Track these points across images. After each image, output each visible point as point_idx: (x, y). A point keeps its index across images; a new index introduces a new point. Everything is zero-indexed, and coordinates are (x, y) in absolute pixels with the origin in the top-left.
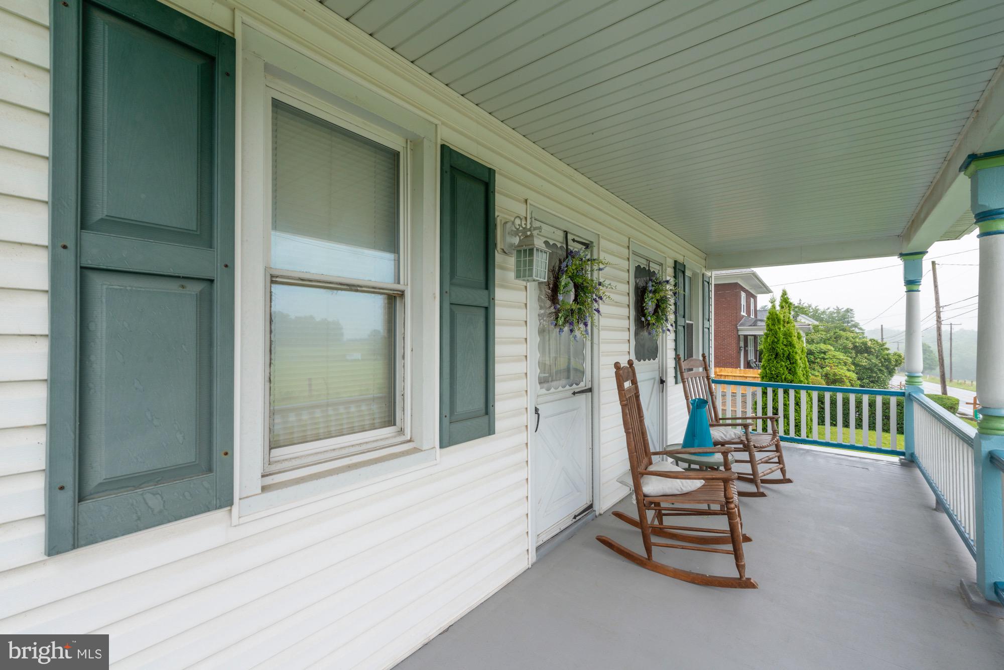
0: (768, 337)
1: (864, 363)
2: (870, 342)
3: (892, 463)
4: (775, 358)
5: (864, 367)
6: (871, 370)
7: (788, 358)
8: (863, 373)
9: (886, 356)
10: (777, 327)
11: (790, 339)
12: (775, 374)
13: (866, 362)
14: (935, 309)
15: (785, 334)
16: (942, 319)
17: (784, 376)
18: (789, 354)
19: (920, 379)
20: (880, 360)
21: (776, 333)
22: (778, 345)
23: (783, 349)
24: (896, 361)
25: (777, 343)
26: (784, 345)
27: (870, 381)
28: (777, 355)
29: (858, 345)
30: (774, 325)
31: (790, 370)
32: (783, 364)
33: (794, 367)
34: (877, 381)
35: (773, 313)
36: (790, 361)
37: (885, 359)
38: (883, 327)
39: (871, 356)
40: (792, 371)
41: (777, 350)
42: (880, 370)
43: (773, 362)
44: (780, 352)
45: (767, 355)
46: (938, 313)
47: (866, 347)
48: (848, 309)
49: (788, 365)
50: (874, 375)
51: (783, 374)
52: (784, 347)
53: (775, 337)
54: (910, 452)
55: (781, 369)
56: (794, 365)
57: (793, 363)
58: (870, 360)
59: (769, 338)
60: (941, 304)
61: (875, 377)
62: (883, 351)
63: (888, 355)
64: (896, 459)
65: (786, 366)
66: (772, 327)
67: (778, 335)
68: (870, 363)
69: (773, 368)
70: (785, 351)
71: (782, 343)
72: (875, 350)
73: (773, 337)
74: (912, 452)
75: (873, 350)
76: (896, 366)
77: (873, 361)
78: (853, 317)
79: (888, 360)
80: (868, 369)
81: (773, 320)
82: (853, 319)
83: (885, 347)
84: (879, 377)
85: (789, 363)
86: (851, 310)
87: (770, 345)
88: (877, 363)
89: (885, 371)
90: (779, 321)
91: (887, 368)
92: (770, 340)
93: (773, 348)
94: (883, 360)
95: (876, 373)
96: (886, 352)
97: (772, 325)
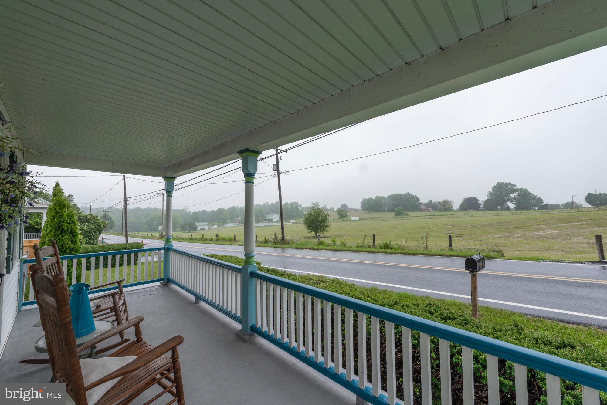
0: (54, 218)
1: (85, 228)
2: (89, 216)
3: (158, 286)
4: (61, 233)
5: (86, 231)
6: (89, 232)
7: (71, 232)
8: (85, 234)
9: (98, 224)
10: (63, 211)
11: (72, 219)
12: (61, 245)
13: (87, 228)
14: (124, 199)
15: (68, 216)
16: (127, 204)
17: (68, 246)
18: (72, 230)
19: (171, 240)
20: (95, 226)
21: (62, 215)
22: (64, 224)
23: (67, 226)
24: (103, 226)
25: (63, 222)
26: (68, 223)
27: (89, 239)
28: (62, 231)
29: (81, 217)
30: (60, 209)
31: (72, 241)
32: (67, 237)
33: (75, 239)
34: (92, 238)
35: (60, 200)
36: (72, 234)
37: (97, 225)
38: (91, 207)
39: (90, 224)
40: (74, 242)
41: (62, 227)
42: (95, 232)
43: (59, 236)
44: (65, 228)
45: (53, 231)
46: (125, 201)
47: (86, 219)
48: (70, 195)
49: (71, 237)
50: (91, 235)
51: (67, 244)
52: (68, 225)
53: (62, 218)
54: (167, 277)
55: (66, 241)
56: (76, 237)
57: (75, 236)
58: (89, 227)
59: (56, 219)
60: (127, 197)
61: (92, 236)
62: (97, 221)
63: (99, 223)
64: (158, 283)
65: (69, 238)
66: (59, 211)
67: (64, 216)
68: (89, 228)
69: (59, 240)
70: (69, 227)
71: (67, 222)
72: (92, 220)
73: (60, 218)
74: (168, 277)
75: (91, 220)
76: (103, 228)
77: (90, 227)
78: (73, 200)
79: (99, 226)
80: (88, 231)
81: (60, 205)
82: (72, 201)
83: (97, 218)
84: (94, 236)
85: (71, 236)
86: (72, 196)
87: (56, 224)
88: (93, 228)
89: (97, 232)
90: (64, 206)
91: (98, 230)
92: (57, 220)
93: (59, 226)
94: (96, 226)
95: (92, 234)
96: (98, 221)
97: (59, 209)
